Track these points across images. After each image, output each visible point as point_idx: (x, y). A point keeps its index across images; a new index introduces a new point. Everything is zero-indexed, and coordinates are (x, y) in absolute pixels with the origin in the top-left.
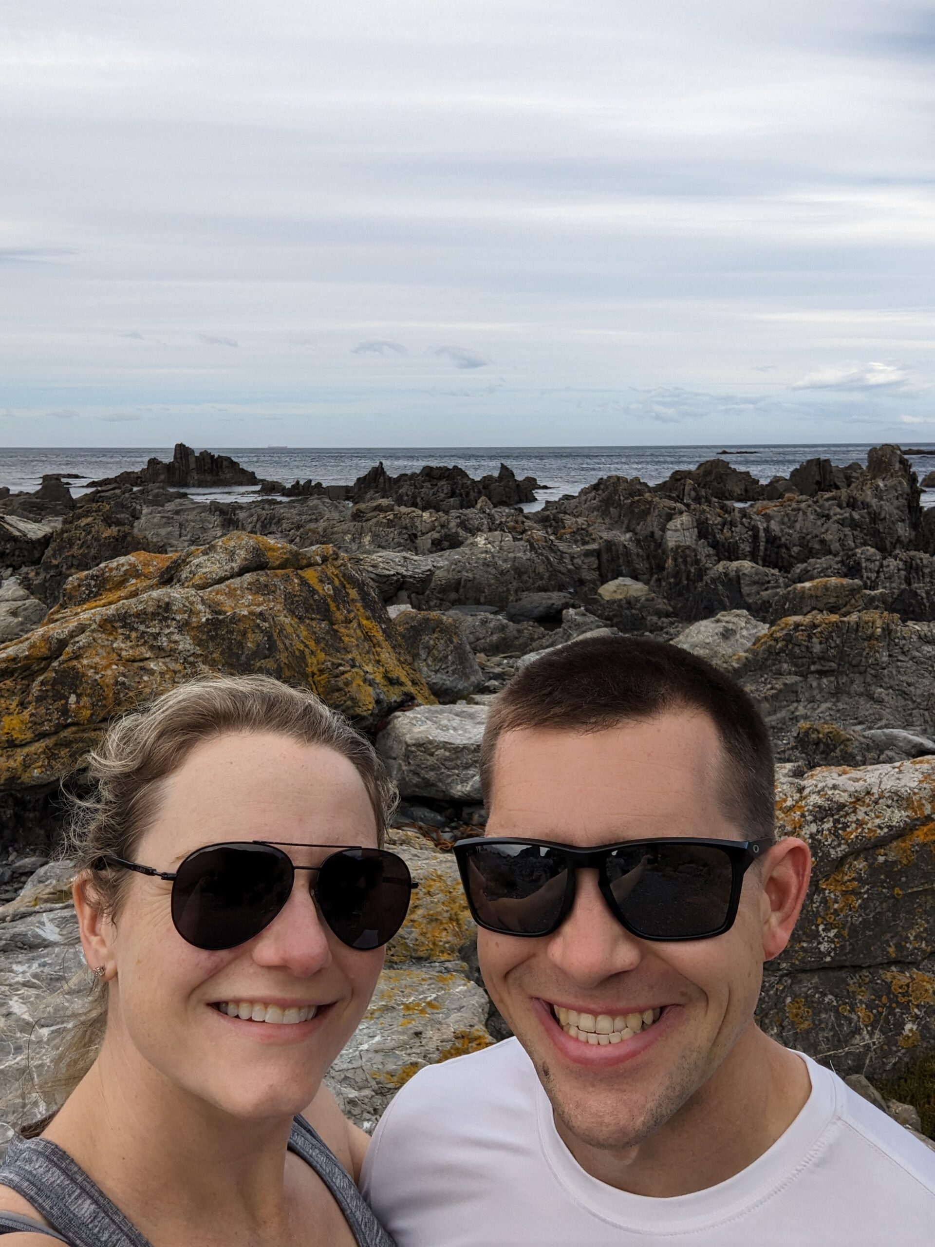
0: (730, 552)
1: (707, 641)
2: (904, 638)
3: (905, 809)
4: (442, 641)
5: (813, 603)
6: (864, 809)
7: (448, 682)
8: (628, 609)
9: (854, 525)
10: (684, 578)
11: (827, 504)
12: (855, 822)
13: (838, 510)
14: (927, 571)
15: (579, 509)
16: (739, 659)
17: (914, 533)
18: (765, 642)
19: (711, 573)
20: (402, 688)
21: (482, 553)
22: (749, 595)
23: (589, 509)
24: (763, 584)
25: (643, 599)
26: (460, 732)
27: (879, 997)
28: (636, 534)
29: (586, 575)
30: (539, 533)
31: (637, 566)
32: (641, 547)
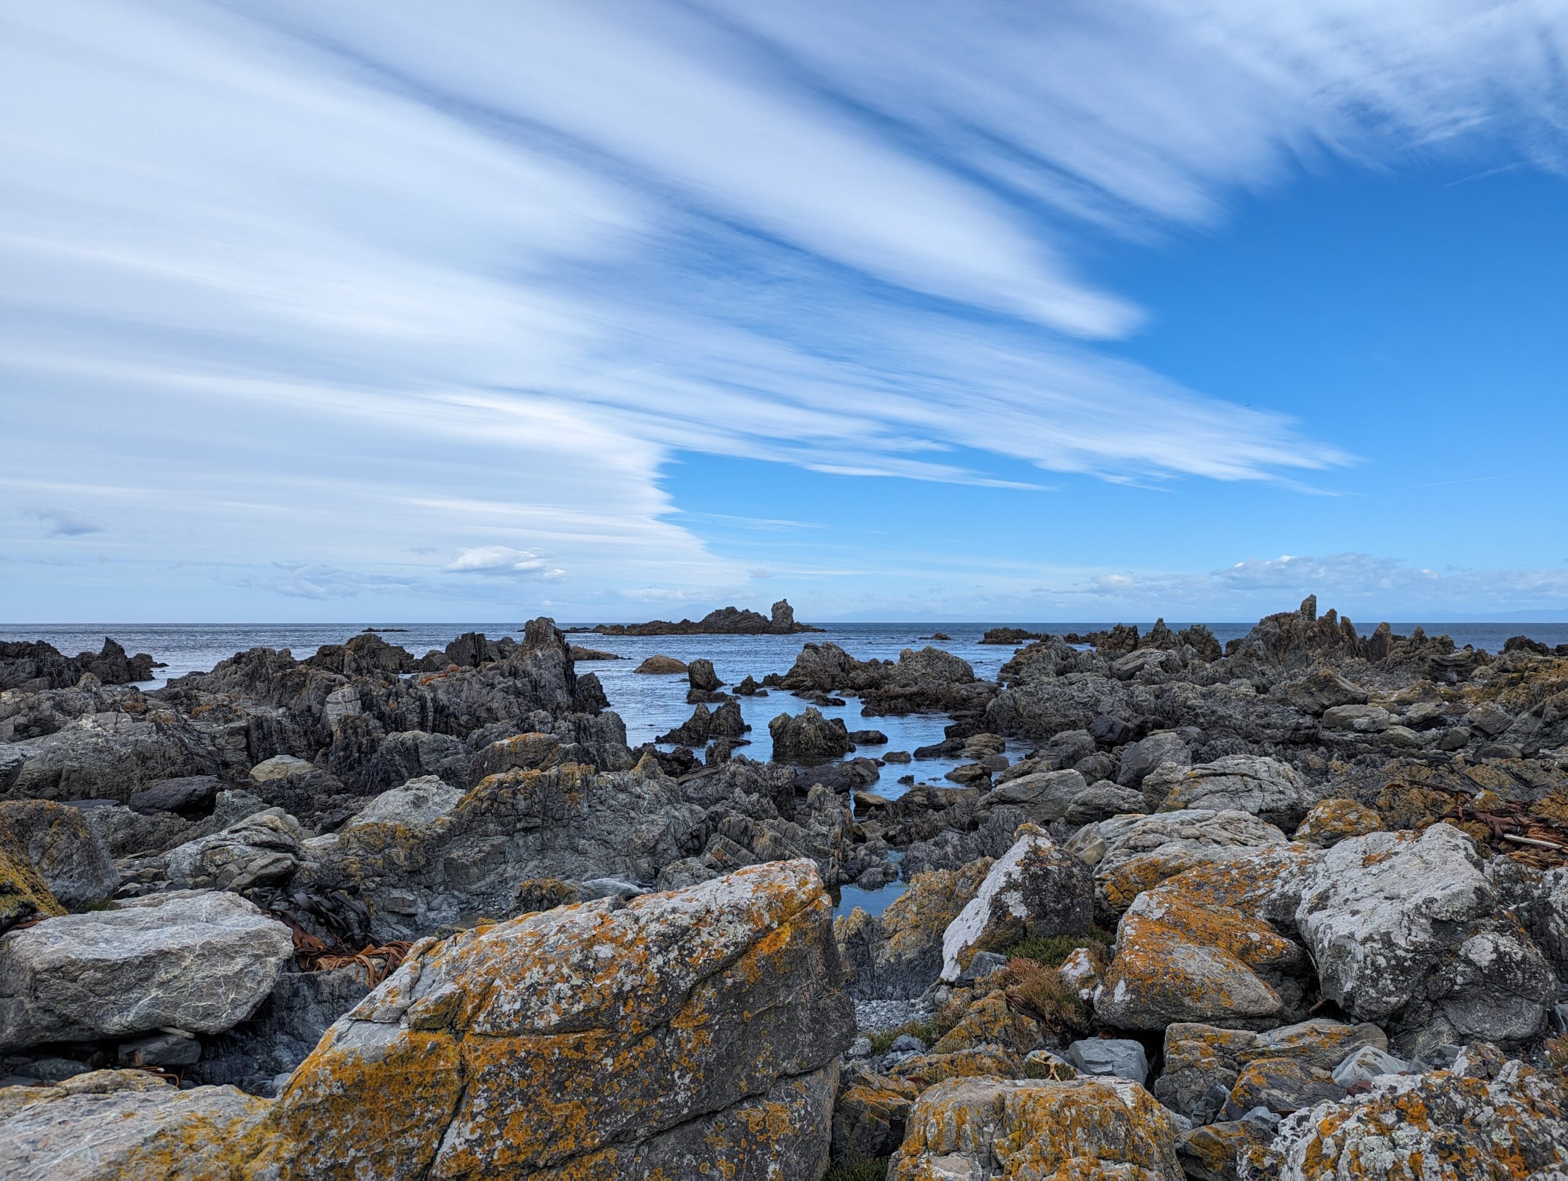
0: (399, 724)
1: (397, 811)
2: (601, 788)
3: (747, 922)
4: (64, 837)
5: (513, 760)
6: (707, 929)
7: (72, 890)
8: (290, 788)
9: (518, 693)
10: (355, 750)
11: (490, 674)
12: (700, 946)
13: (501, 679)
14: (593, 730)
15: (216, 685)
16: (442, 824)
17: (571, 699)
18: (470, 803)
19: (385, 743)
20: (19, 898)
21: (91, 737)
22: (428, 764)
23: (228, 685)
24: (442, 751)
25: (309, 776)
26: (116, 944)
27: (737, 1142)
28: (290, 709)
29: (231, 756)
30: (166, 712)
31: (294, 743)
32: (297, 723)
